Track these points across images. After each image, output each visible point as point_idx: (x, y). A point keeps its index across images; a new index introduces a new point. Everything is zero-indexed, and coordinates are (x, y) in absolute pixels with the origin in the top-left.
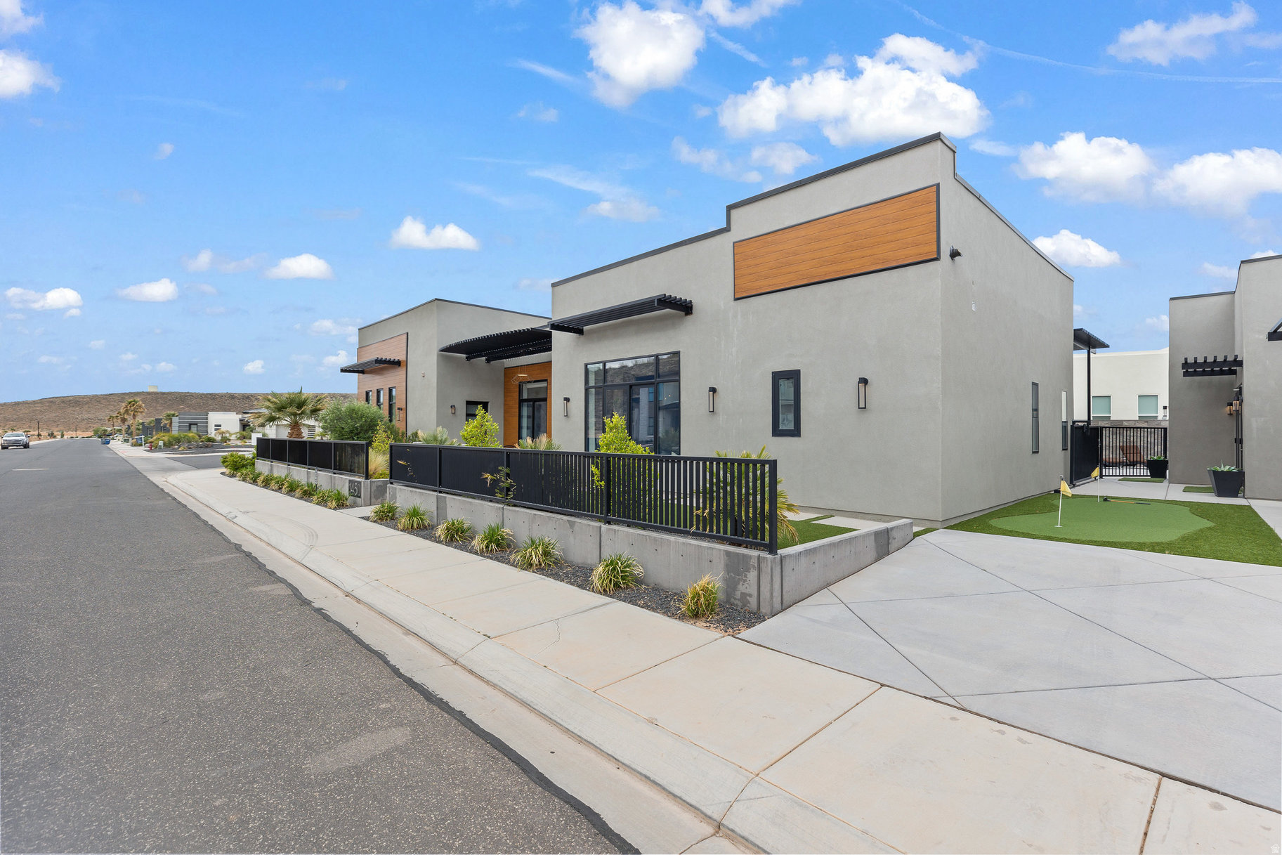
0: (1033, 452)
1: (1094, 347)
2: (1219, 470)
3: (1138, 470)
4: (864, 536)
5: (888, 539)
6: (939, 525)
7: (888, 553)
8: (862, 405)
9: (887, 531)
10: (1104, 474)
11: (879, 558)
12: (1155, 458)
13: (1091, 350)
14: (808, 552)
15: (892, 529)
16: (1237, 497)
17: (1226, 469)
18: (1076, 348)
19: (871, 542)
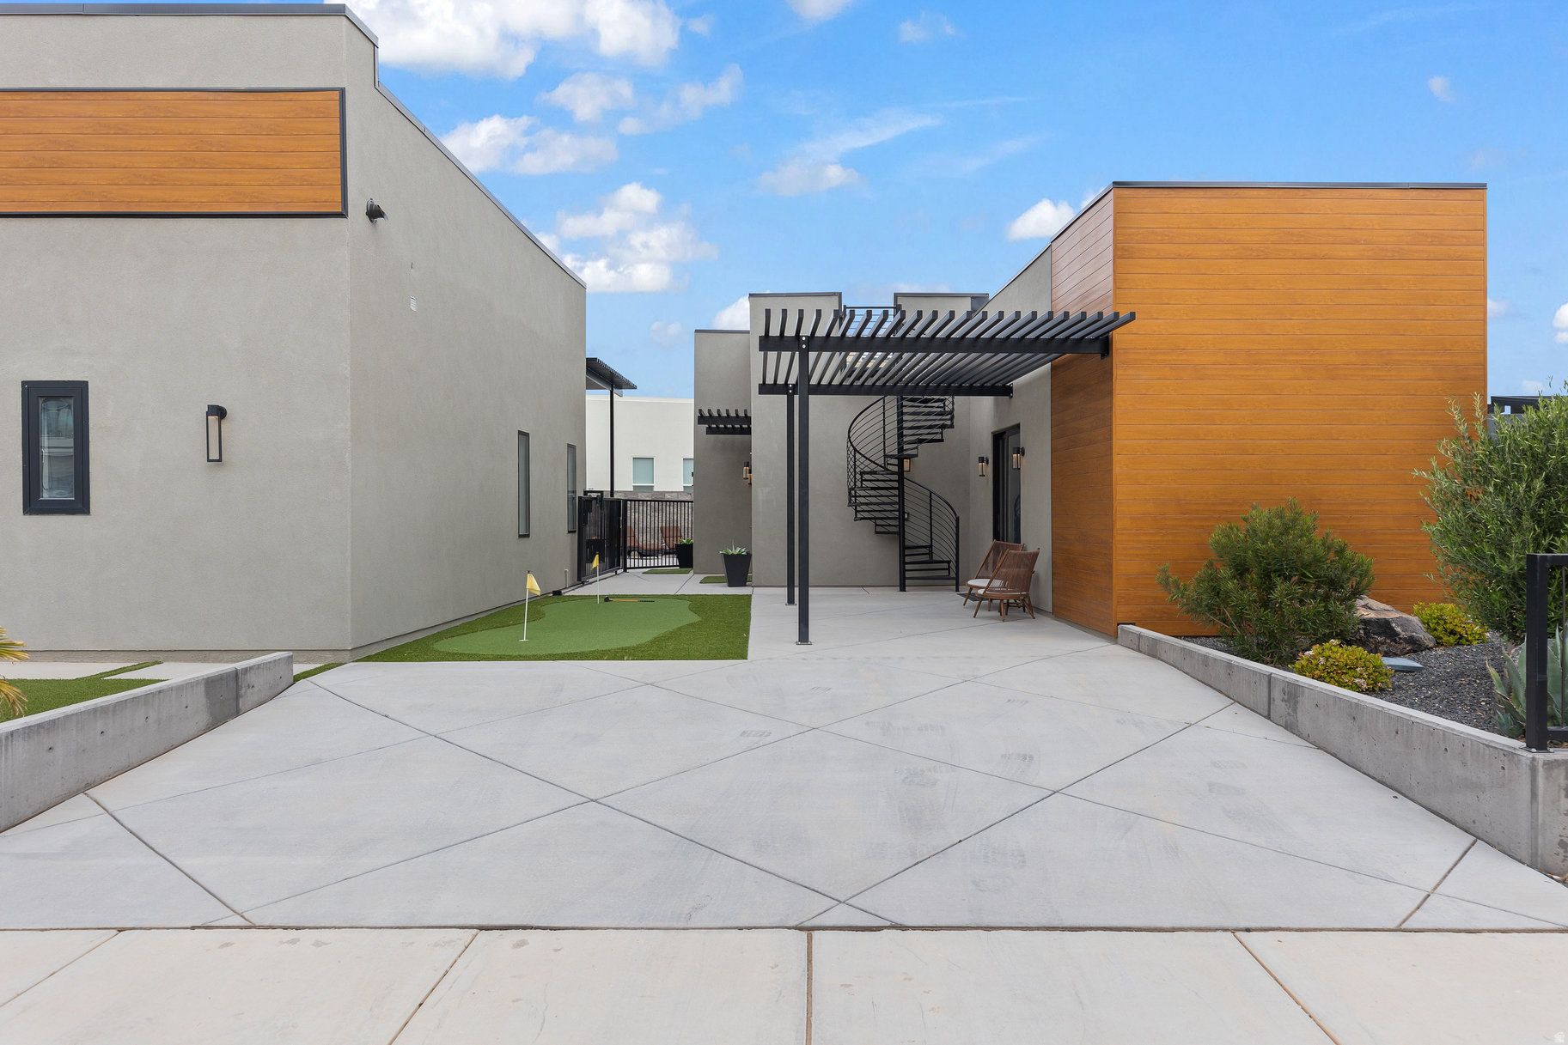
0: (520, 536)
1: (620, 387)
2: (730, 552)
3: (632, 560)
4: (180, 689)
5: (238, 688)
6: (347, 655)
7: (237, 713)
8: (214, 455)
9: (236, 674)
10: (628, 566)
11: (215, 722)
12: (685, 541)
13: (615, 390)
14: (29, 731)
15: (246, 671)
16: (745, 586)
17: (736, 552)
18: (590, 386)
19: (199, 697)
